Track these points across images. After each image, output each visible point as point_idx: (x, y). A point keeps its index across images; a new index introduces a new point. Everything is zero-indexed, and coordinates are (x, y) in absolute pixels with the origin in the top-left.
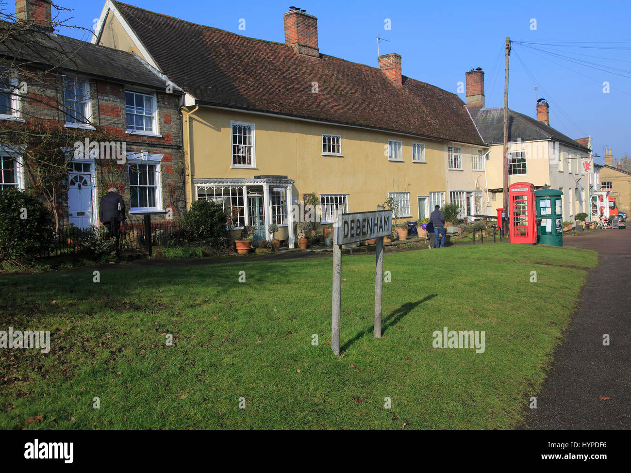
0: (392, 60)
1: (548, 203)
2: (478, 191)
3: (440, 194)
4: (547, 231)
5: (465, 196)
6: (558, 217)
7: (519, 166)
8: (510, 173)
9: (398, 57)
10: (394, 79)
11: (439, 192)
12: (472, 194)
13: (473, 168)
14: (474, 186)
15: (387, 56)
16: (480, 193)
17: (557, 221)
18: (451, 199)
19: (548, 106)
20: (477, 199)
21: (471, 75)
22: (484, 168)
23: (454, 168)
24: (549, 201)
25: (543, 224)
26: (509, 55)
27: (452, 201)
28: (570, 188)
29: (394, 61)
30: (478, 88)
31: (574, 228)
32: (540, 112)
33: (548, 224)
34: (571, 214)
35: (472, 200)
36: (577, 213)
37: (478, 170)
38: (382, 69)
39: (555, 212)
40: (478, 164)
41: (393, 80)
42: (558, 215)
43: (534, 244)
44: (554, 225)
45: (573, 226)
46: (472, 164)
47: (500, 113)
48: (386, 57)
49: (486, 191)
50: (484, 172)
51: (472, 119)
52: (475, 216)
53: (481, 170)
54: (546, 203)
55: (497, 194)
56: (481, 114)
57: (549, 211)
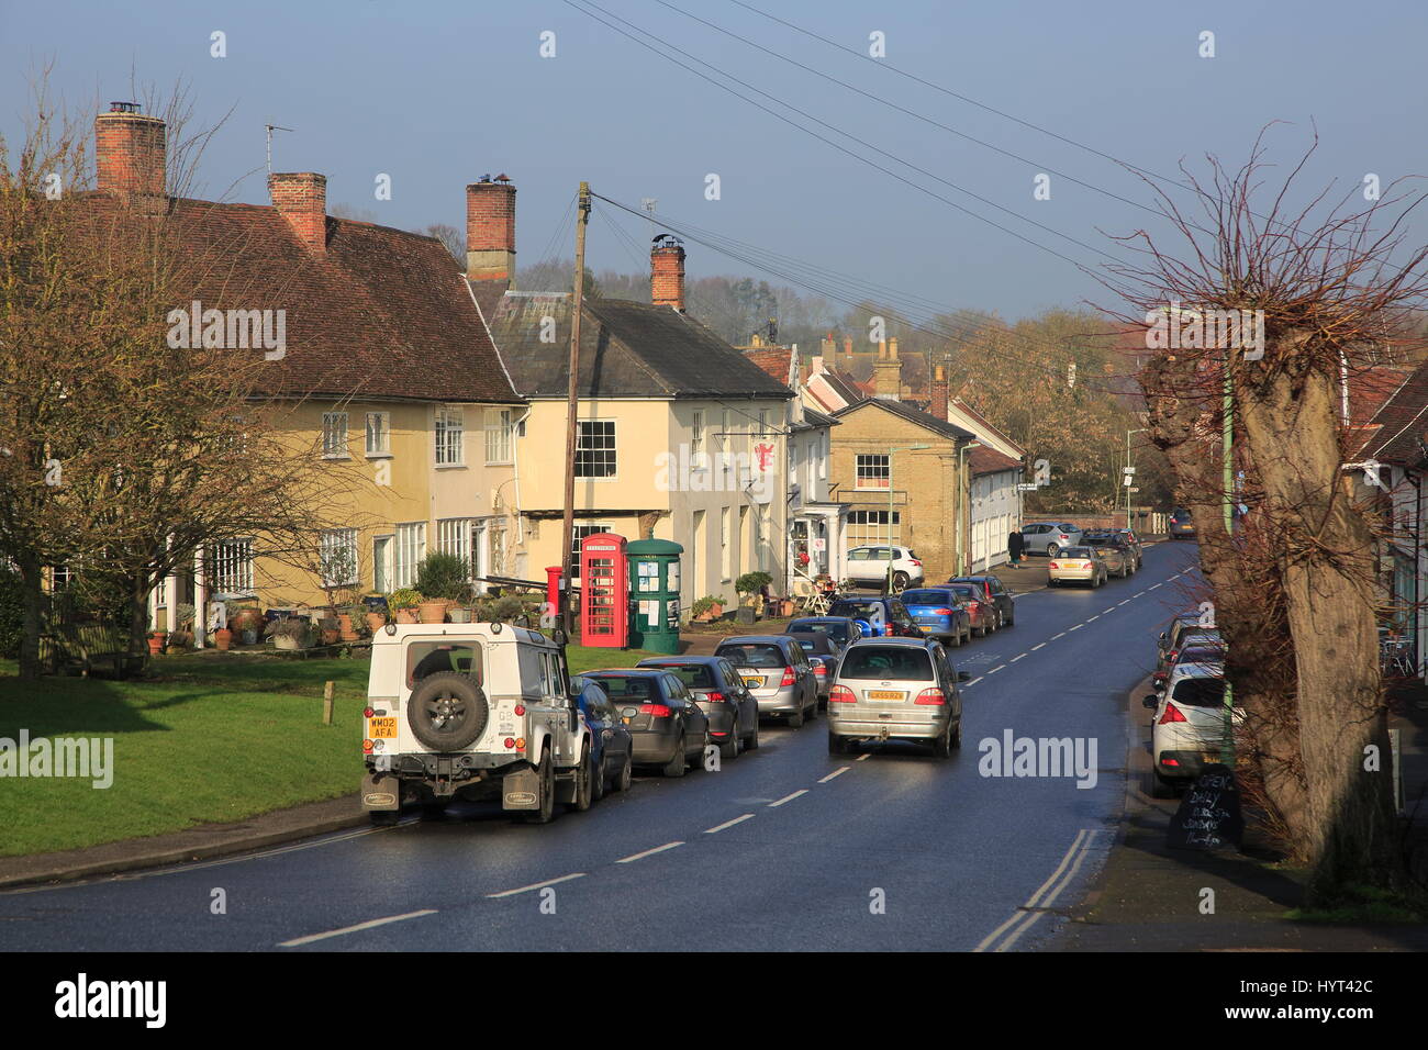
0: (304, 189)
1: (654, 568)
2: (498, 516)
3: (416, 528)
4: (650, 624)
5: (468, 529)
6: (671, 597)
7: (599, 456)
8: (578, 473)
9: (319, 181)
10: (310, 239)
11: (415, 524)
12: (486, 524)
13: (487, 460)
14: (489, 502)
15: (292, 177)
16: (502, 521)
17: (669, 604)
18: (439, 538)
19: (681, 255)
20: (495, 536)
21: (480, 195)
22: (513, 457)
23: (446, 464)
24: (656, 565)
25: (642, 611)
26: (586, 222)
27: (439, 544)
28: (725, 509)
29: (310, 194)
30: (501, 232)
31: (731, 615)
32: (661, 274)
33: (651, 610)
34: (726, 575)
35: (484, 538)
36: (745, 570)
37: (500, 462)
38: (278, 208)
39: (666, 587)
40: (499, 448)
41: (306, 240)
42: (672, 593)
43: (625, 649)
44: (663, 613)
45: (726, 609)
46: (487, 447)
47: (556, 309)
48: (291, 179)
49: (516, 516)
50: (513, 466)
51: (483, 320)
52: (489, 579)
53: (505, 462)
54: (648, 569)
55: (543, 523)
56: (507, 306)
57: (654, 585)
